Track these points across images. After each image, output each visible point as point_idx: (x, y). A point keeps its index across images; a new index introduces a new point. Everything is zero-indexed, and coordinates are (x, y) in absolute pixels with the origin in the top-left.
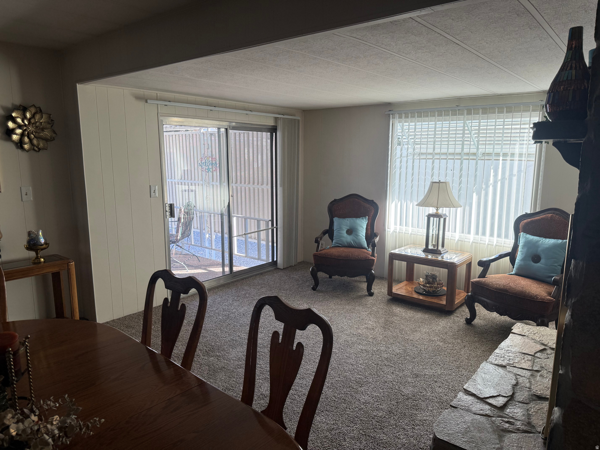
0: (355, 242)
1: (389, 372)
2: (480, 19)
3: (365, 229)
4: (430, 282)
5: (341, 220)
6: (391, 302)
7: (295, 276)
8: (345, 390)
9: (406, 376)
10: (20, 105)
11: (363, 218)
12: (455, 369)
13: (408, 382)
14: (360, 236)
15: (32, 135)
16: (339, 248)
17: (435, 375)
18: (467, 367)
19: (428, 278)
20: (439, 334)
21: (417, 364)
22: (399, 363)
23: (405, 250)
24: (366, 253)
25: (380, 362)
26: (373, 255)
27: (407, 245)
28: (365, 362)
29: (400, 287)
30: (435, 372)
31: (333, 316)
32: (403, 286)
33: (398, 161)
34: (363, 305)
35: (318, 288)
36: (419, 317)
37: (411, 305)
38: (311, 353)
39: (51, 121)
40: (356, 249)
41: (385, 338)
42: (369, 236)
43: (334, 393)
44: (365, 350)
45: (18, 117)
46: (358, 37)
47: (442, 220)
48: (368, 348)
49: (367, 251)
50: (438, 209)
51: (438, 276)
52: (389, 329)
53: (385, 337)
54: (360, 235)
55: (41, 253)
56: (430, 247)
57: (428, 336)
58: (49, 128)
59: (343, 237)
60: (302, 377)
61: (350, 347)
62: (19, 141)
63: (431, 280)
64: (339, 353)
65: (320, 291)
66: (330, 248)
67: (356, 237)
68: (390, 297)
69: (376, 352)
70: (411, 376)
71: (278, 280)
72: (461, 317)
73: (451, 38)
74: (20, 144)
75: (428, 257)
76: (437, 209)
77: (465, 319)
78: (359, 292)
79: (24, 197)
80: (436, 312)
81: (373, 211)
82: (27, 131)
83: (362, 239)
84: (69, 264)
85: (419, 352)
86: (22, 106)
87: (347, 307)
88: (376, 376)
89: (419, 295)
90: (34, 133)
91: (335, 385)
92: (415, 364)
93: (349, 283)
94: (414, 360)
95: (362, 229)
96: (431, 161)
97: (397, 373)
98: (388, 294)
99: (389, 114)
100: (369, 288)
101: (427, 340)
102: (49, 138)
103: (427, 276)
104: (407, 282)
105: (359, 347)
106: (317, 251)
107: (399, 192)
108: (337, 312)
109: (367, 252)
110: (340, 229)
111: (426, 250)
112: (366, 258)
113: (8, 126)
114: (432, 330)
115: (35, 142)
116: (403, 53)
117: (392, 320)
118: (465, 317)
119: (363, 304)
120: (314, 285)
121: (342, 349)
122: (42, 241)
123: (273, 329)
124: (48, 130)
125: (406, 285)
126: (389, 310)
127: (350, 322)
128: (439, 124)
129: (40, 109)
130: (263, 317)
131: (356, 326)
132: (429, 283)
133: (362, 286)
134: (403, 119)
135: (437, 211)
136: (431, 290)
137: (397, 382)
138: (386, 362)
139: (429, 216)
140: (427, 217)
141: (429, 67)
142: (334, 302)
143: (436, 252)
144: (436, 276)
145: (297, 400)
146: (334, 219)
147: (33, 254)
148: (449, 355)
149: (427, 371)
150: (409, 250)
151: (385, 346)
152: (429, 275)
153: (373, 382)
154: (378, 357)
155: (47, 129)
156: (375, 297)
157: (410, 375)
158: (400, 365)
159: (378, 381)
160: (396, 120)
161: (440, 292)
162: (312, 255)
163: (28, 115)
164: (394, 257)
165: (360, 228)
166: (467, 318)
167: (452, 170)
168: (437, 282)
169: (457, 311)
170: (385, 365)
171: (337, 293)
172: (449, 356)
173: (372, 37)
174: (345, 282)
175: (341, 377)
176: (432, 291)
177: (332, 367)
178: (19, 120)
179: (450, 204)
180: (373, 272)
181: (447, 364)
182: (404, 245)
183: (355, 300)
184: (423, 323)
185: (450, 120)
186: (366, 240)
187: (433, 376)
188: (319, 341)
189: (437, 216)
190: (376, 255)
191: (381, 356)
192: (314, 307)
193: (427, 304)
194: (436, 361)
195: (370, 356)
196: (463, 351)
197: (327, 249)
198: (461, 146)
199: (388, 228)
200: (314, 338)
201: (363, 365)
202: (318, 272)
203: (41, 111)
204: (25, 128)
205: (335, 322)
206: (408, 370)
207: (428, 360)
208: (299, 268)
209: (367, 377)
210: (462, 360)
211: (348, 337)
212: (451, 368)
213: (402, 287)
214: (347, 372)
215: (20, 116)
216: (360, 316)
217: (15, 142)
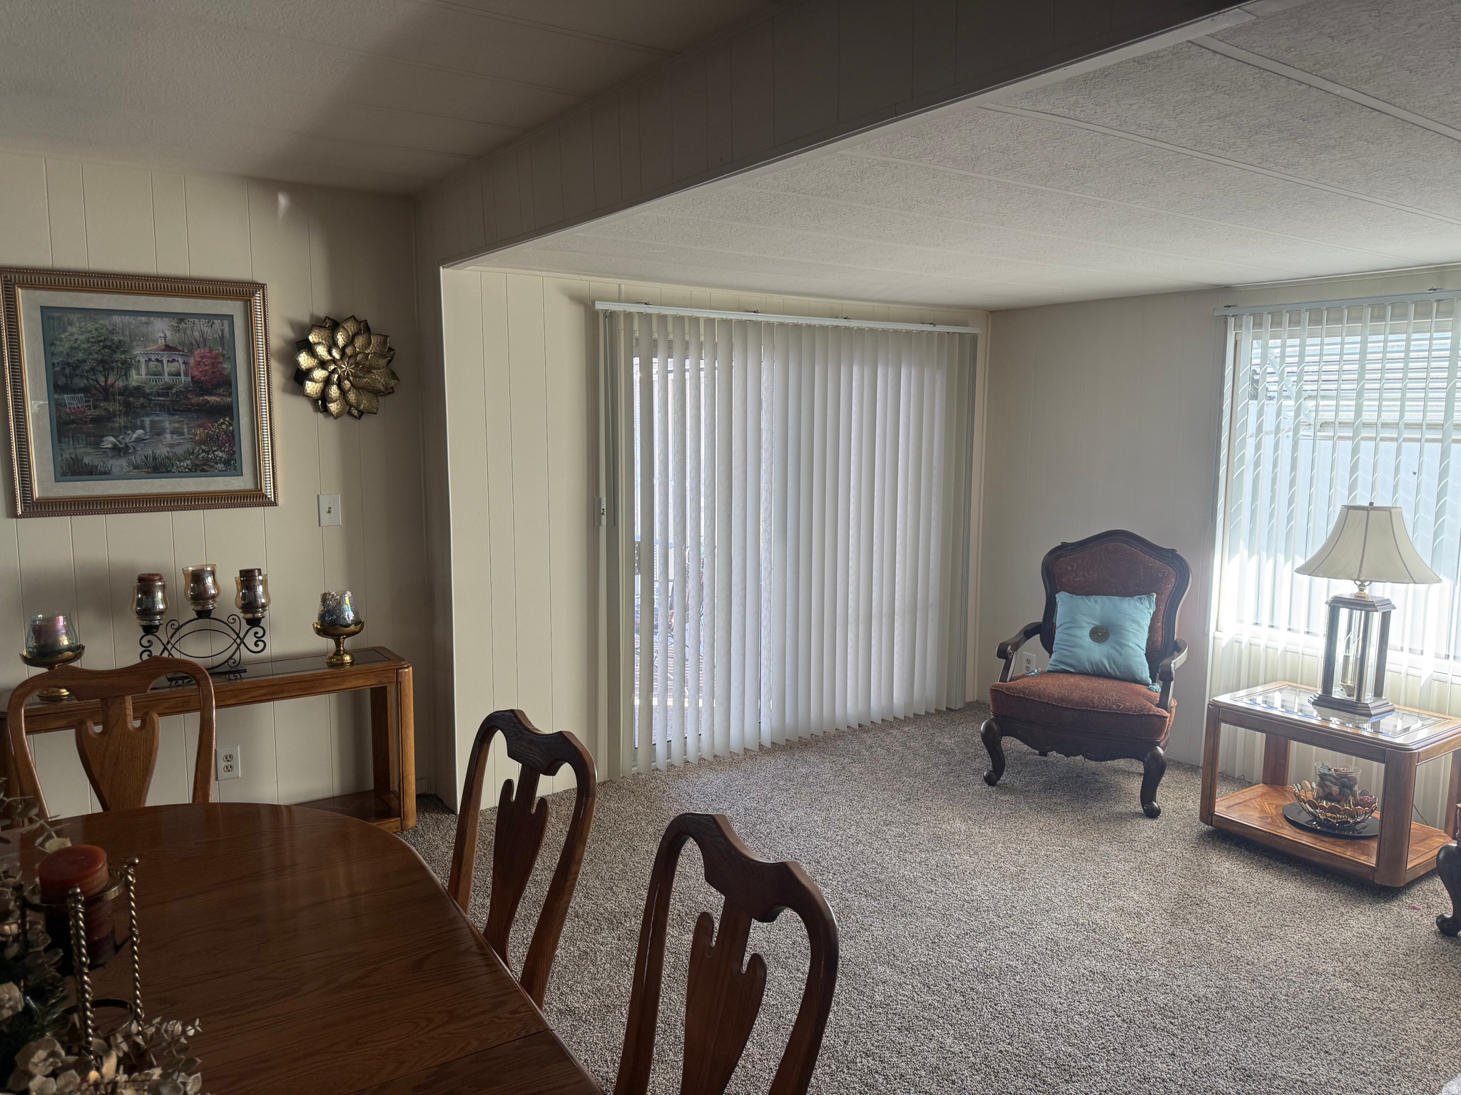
0: (1115, 663)
1: (1161, 1049)
2: (1424, 27)
3: (1147, 629)
4: (1331, 794)
5: (1078, 600)
6: (1209, 842)
7: (946, 740)
8: (1020, 1083)
9: (1210, 1071)
10: (327, 317)
11: (1141, 599)
12: (1378, 1074)
13: (1214, 1091)
14: (1132, 648)
15: (347, 382)
16: (1065, 675)
17: (1306, 1083)
18: (1421, 1074)
19: (1327, 783)
20: (1342, 954)
21: (1256, 1040)
22: (1199, 1028)
23: (1268, 693)
24: (1143, 695)
25: (1141, 1017)
26: (1163, 704)
27: (1272, 681)
28: (1096, 1010)
29: (1241, 801)
30: (1308, 1072)
31: (1030, 865)
32: (1251, 799)
33: (1251, 443)
34: (1123, 843)
35: (1004, 778)
36: (1288, 896)
37: (1268, 857)
38: (947, 960)
39: (388, 353)
40: (1116, 683)
41: (1168, 945)
42: (1159, 647)
43: (985, 1086)
44: (1102, 974)
45: (319, 343)
46: (1056, 111)
47: (1376, 618)
48: (1112, 968)
49: (1150, 689)
50: (1364, 586)
51: (1358, 779)
52: (1186, 921)
53: (1170, 943)
54: (1131, 644)
55: (347, 643)
56: (1338, 693)
57: (1307, 956)
58: (383, 367)
59: (1081, 647)
60: (906, 1024)
61: (1061, 960)
62: (319, 394)
63: (1335, 789)
64: (1023, 972)
65: (1006, 789)
66: (1042, 673)
67: (1117, 650)
68: (1206, 827)
69: (1132, 983)
70: (1229, 1072)
71: (898, 746)
72: (1425, 910)
73: (1347, 93)
74: (321, 402)
75: (1331, 725)
76: (1360, 585)
77: (1435, 919)
78: (1117, 802)
79: (324, 516)
80: (1343, 886)
81: (1173, 580)
82: (338, 373)
83: (1136, 656)
84: (400, 671)
85: (1268, 1004)
86: (329, 319)
87: (1075, 843)
88: (1119, 1057)
89: (1298, 831)
90: (351, 378)
91: (994, 1065)
92: (1249, 1039)
93: (1093, 773)
94: (1246, 1025)
95: (1137, 627)
96: (1349, 444)
97: (1187, 1056)
98: (1203, 819)
99: (1226, 317)
100: (1148, 795)
101: (1299, 968)
102: (383, 389)
103: (1323, 777)
104: (1266, 786)
105: (1087, 962)
106: (1003, 679)
107: (1252, 531)
108: (1043, 853)
109: (1149, 692)
110: (1074, 625)
111: (1325, 701)
112: (1142, 711)
113: (297, 364)
114: (1321, 938)
115: (352, 397)
116: (1213, 146)
117: (1200, 896)
118: (1436, 912)
119: (1123, 839)
120: (992, 771)
121: (1035, 962)
122: (349, 615)
123: (859, 880)
124: (382, 370)
125: (1261, 796)
126: (1198, 865)
127: (1075, 887)
128: (1375, 344)
129: (367, 324)
130: (839, 843)
131: (1089, 901)
132: (1328, 797)
133: (1132, 786)
134: (1267, 330)
135: (1361, 590)
136: (1334, 818)
137: (1181, 1085)
138: (1158, 1019)
139: (1336, 605)
140: (1329, 605)
141: (1311, 183)
142: (1041, 824)
143: (1353, 708)
144: (1353, 781)
145: (880, 1091)
146: (1057, 596)
147: (329, 644)
148: (1366, 1027)
149: (1282, 1067)
150: (1277, 699)
151: (1164, 969)
152: (1330, 775)
153: (1109, 1073)
154: (1136, 998)
155: (379, 369)
156: (1164, 822)
157: (1226, 1071)
158: (1201, 1034)
159: (1123, 1074)
160: (1244, 331)
161: (1365, 827)
162: (989, 689)
163: (341, 339)
164: (1220, 714)
165: (1131, 627)
166: (1442, 916)
167: (1415, 473)
168: (1354, 796)
169: (1416, 890)
170: (1155, 1027)
171: (1055, 800)
172: (1364, 1029)
173: (1099, 110)
174: (1083, 769)
175: (1016, 1044)
176: (1337, 822)
177: (996, 1010)
178: (321, 351)
179: (1406, 576)
180: (1160, 750)
181: (1353, 1054)
182: (1261, 679)
183: (1102, 826)
184: (1297, 916)
185: (1388, 331)
186: (1147, 659)
187: (1299, 1083)
188: (976, 929)
189: (1361, 604)
190: (1172, 702)
191: (1146, 999)
192: (981, 831)
193: (1316, 859)
194: (1317, 1038)
195: (1115, 993)
196: (1416, 1019)
197: (1033, 676)
198: (1444, 404)
199: (1217, 630)
200: (964, 920)
201: (1087, 1018)
202: (1002, 736)
203: (367, 329)
204: (332, 367)
205: (1031, 883)
206: (1221, 1053)
207: (1293, 1031)
208: (961, 718)
209: (1092, 1054)
210: (1408, 1049)
211: (1060, 929)
212: (1363, 1069)
213: (1246, 801)
214: (1036, 1032)
215: (324, 341)
216: (1107, 874)
217: (311, 397)
